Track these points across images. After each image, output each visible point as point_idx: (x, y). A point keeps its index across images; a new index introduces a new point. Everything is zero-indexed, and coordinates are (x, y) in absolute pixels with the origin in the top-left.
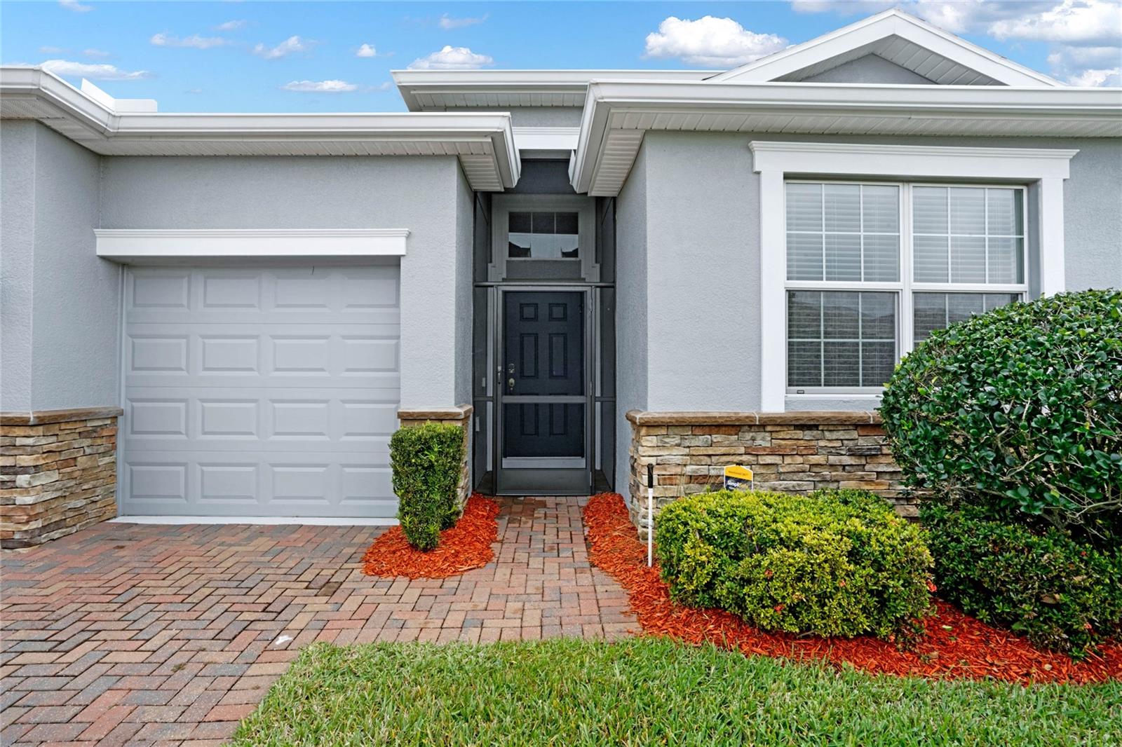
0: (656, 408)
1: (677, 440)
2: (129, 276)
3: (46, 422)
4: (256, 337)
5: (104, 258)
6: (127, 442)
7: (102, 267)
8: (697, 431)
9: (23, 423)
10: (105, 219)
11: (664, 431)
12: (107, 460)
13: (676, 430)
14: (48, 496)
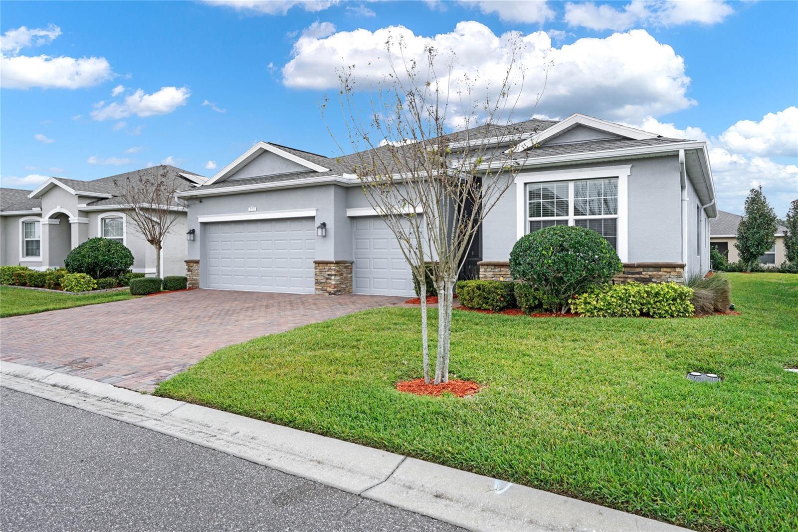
0: (485, 259)
1: (490, 270)
2: (355, 221)
3: (337, 263)
4: (387, 239)
5: (349, 217)
6: (355, 271)
7: (348, 220)
8: (496, 267)
9: (331, 263)
10: (349, 206)
11: (486, 267)
12: (350, 275)
13: (490, 267)
14: (338, 283)
